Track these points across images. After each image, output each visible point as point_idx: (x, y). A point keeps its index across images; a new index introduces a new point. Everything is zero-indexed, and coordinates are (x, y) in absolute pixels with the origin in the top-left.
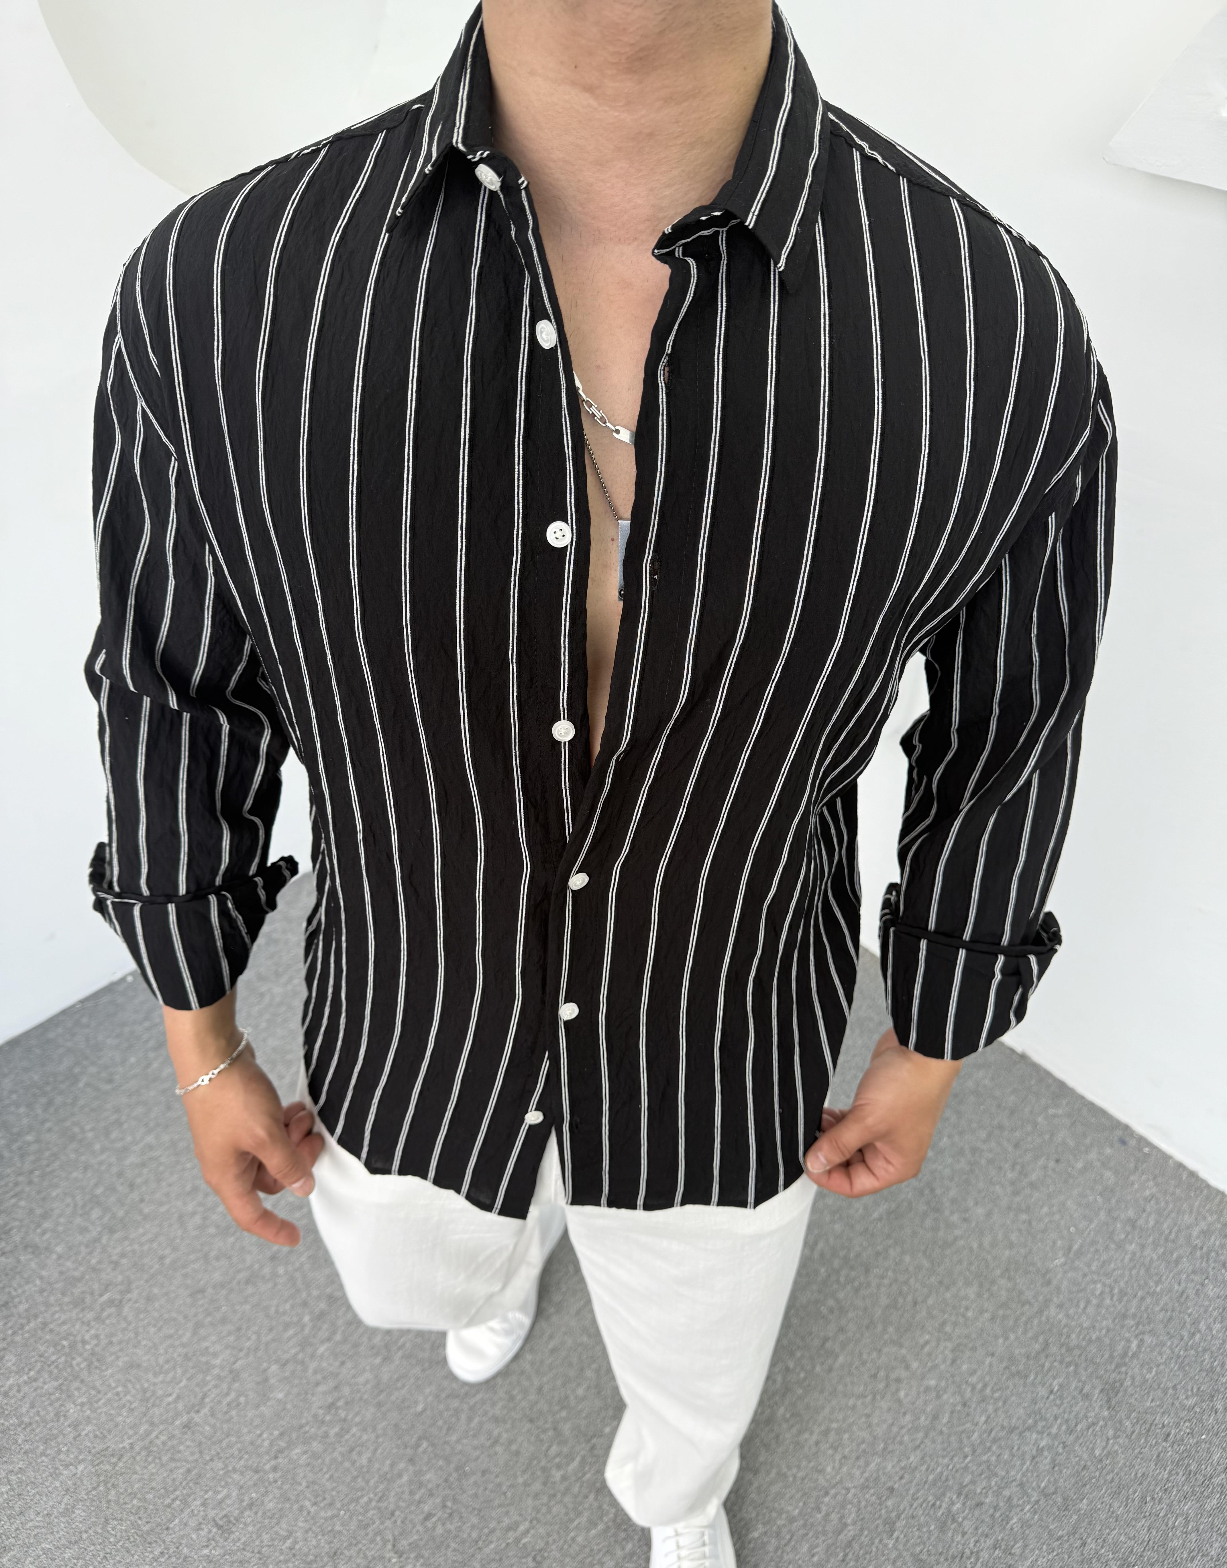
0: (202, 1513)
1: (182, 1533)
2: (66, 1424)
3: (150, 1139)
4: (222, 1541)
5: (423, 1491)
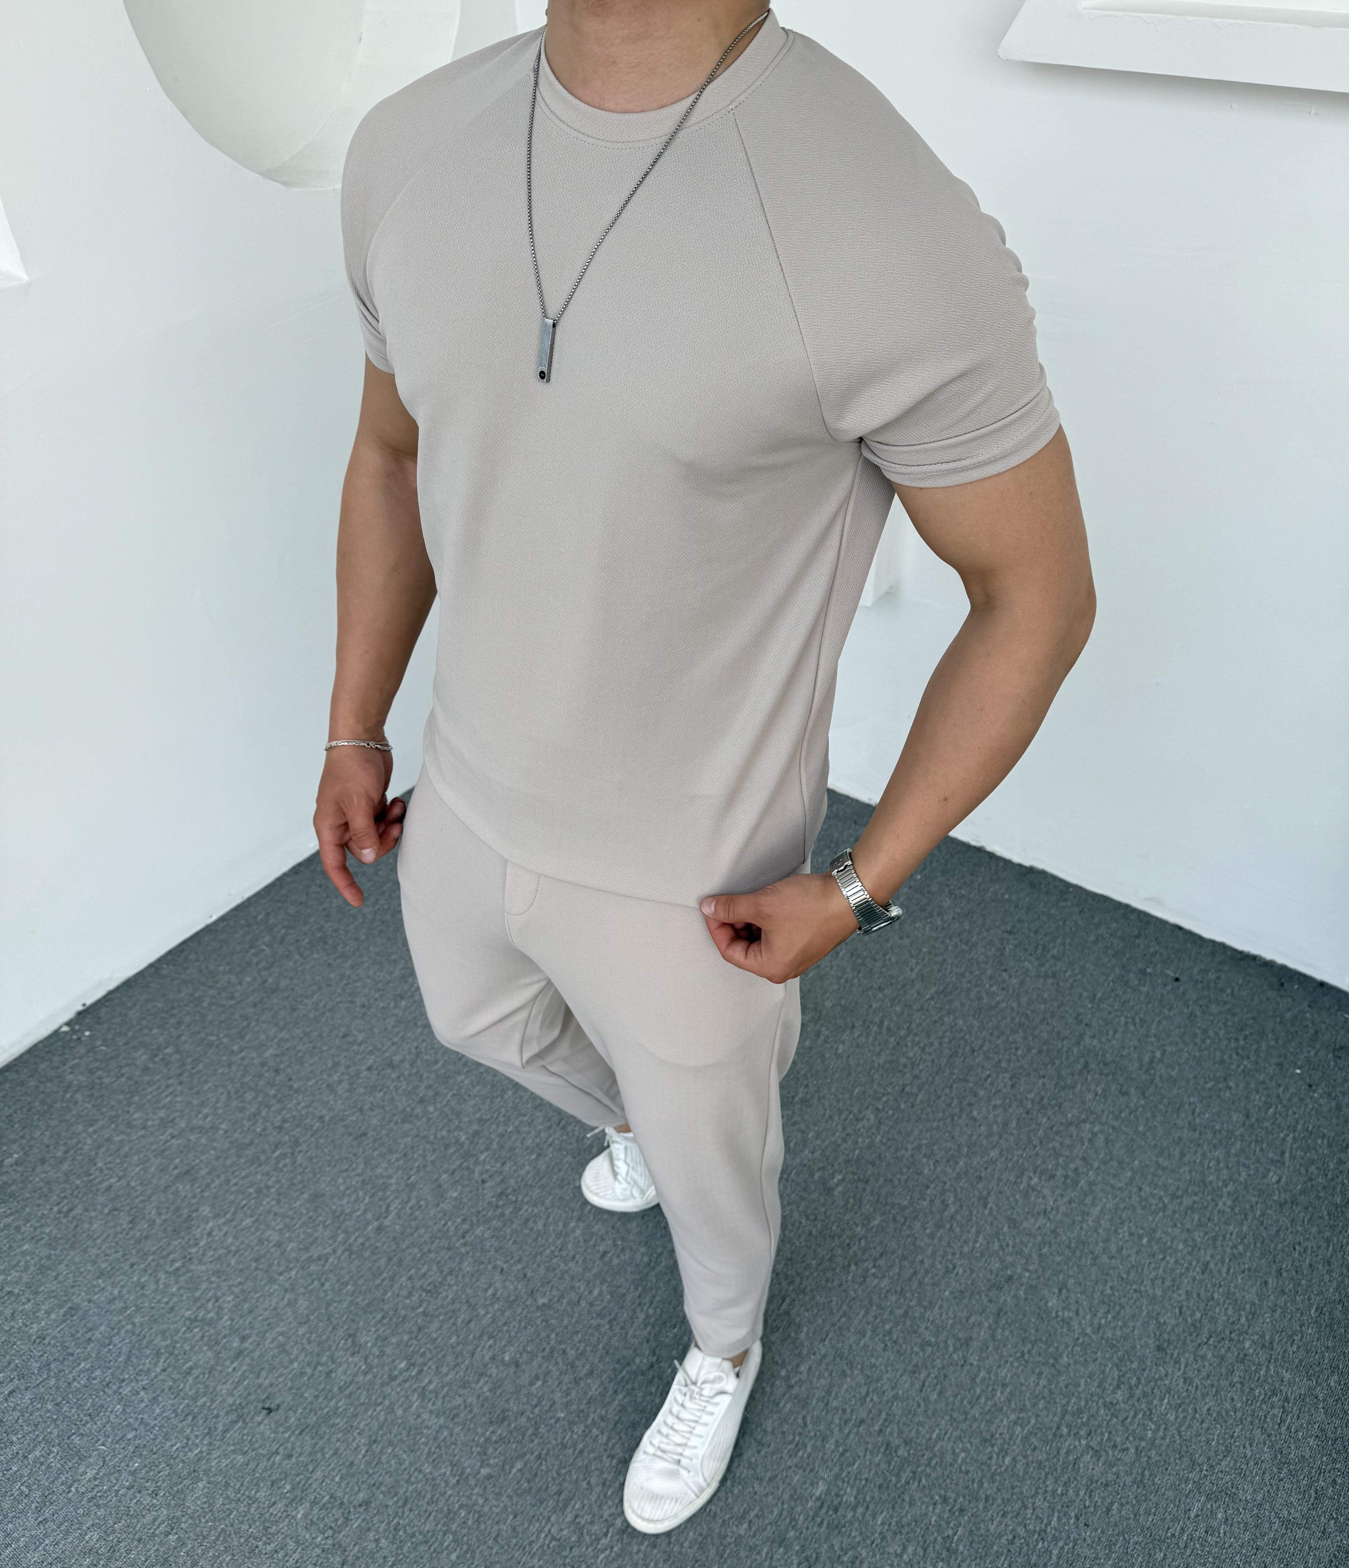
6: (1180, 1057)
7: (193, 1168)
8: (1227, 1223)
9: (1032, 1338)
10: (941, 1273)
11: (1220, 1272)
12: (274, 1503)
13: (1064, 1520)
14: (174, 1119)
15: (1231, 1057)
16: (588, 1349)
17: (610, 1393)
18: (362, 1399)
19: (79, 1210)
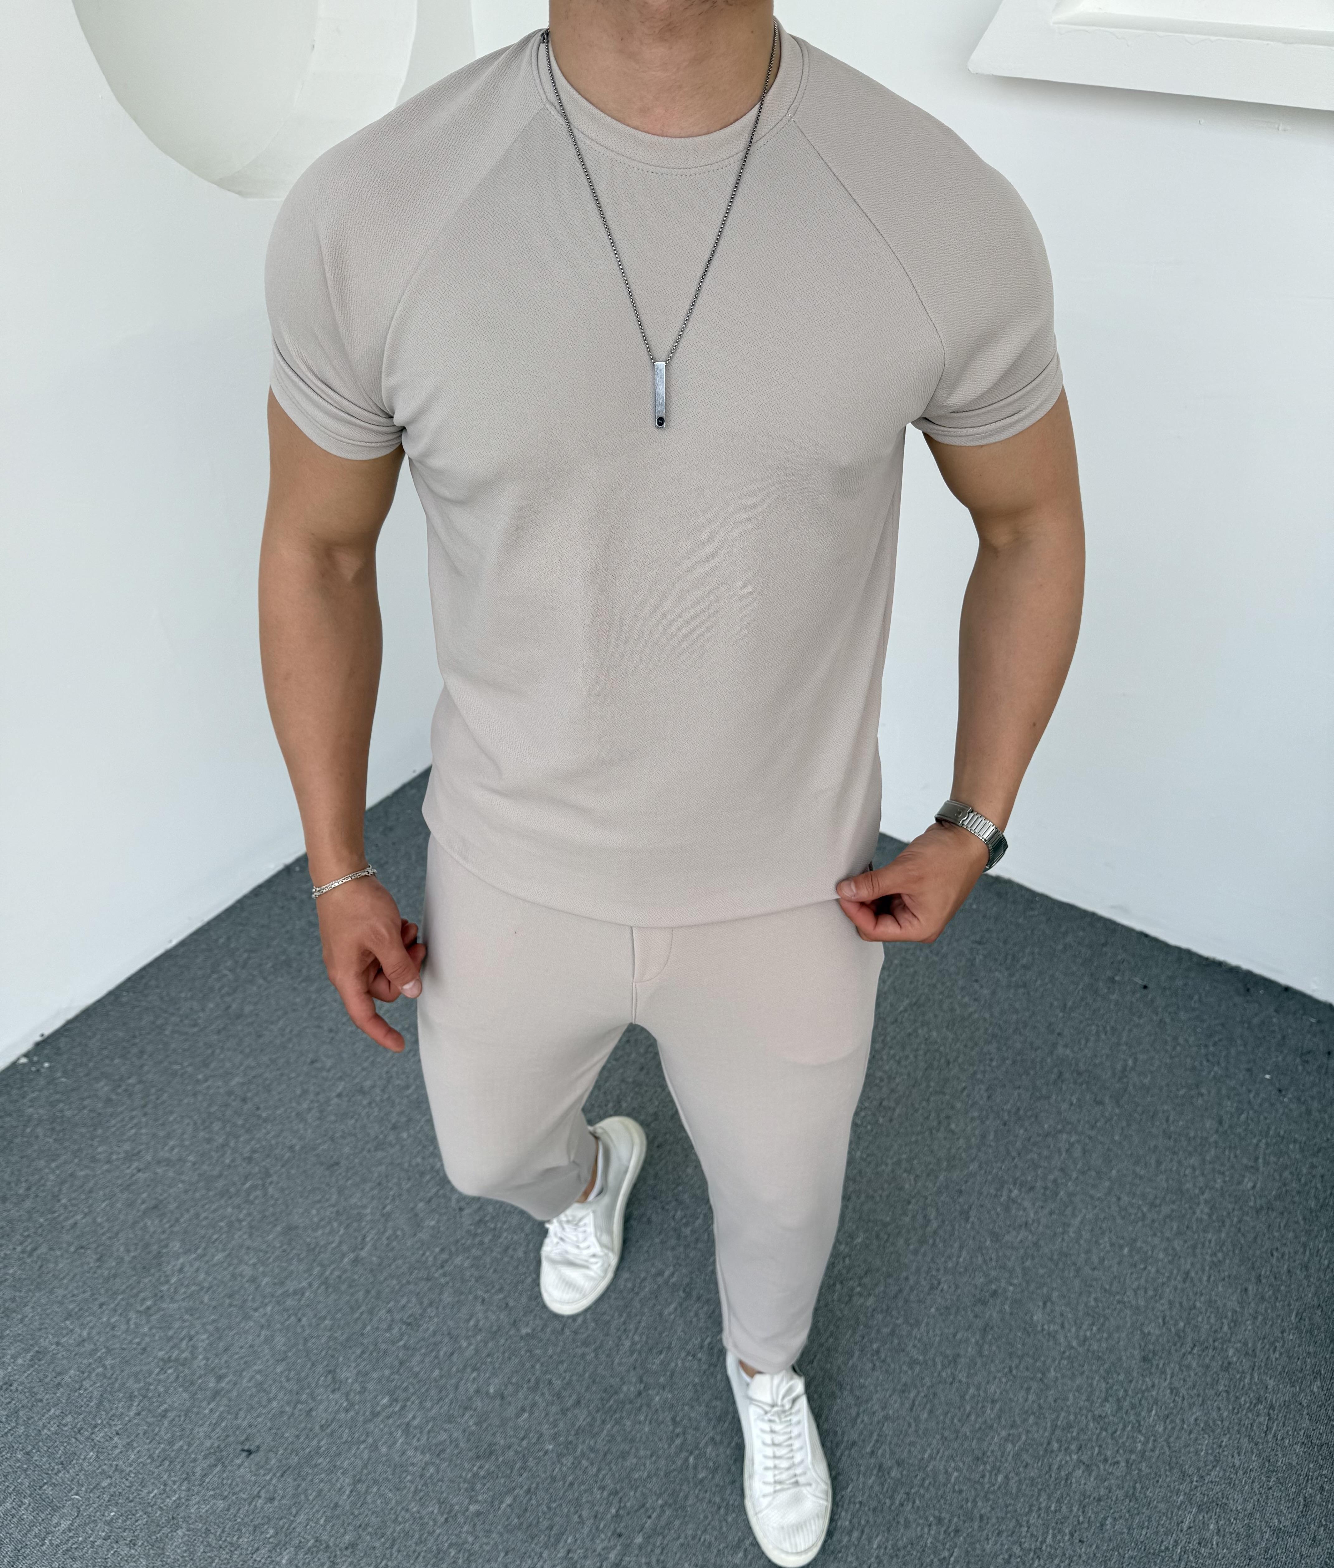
6: (1152, 1065)
7: (161, 1201)
8: (1205, 1231)
9: (1020, 1353)
10: (926, 1289)
11: (1200, 1280)
12: (257, 1549)
13: (1059, 1537)
14: (139, 1152)
15: (1201, 1064)
16: (574, 1378)
17: (598, 1422)
18: (345, 1436)
19: (43, 1249)
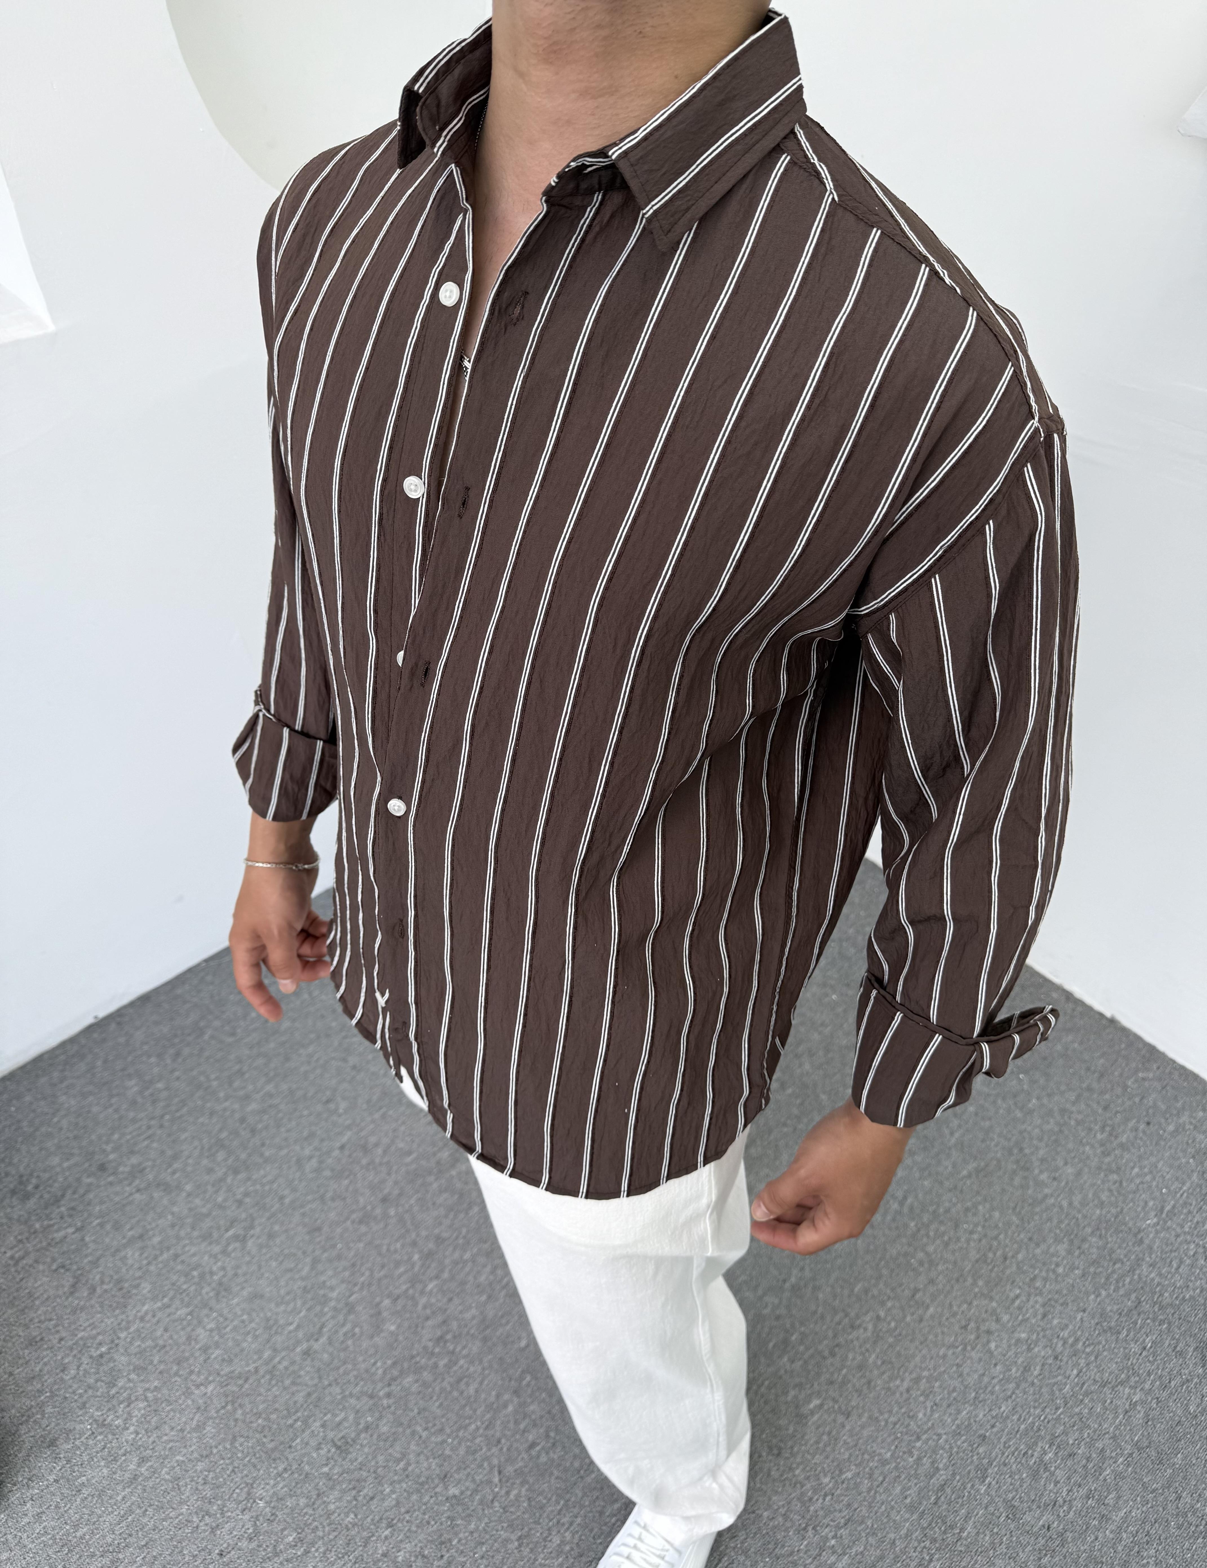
0: (321, 1434)
1: (303, 1451)
2: (197, 1347)
3: (269, 1088)
4: (340, 1460)
5: (527, 1421)
